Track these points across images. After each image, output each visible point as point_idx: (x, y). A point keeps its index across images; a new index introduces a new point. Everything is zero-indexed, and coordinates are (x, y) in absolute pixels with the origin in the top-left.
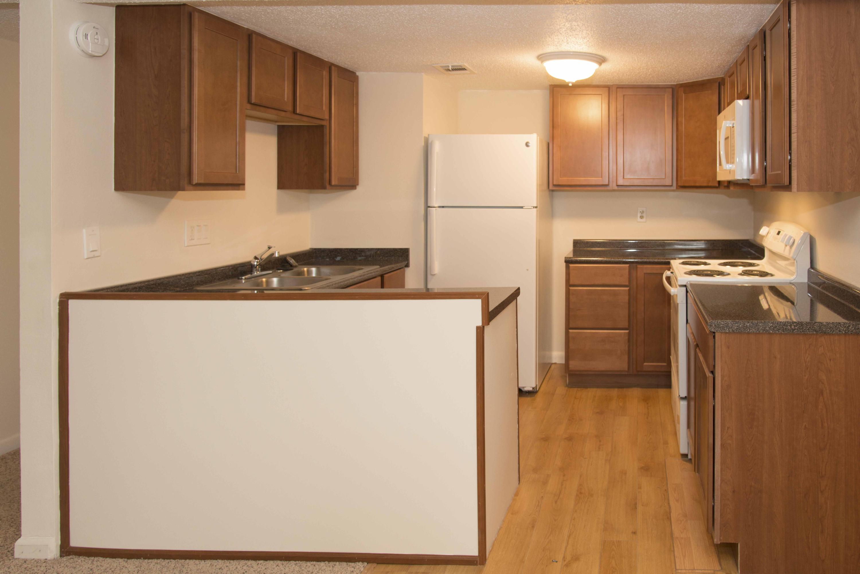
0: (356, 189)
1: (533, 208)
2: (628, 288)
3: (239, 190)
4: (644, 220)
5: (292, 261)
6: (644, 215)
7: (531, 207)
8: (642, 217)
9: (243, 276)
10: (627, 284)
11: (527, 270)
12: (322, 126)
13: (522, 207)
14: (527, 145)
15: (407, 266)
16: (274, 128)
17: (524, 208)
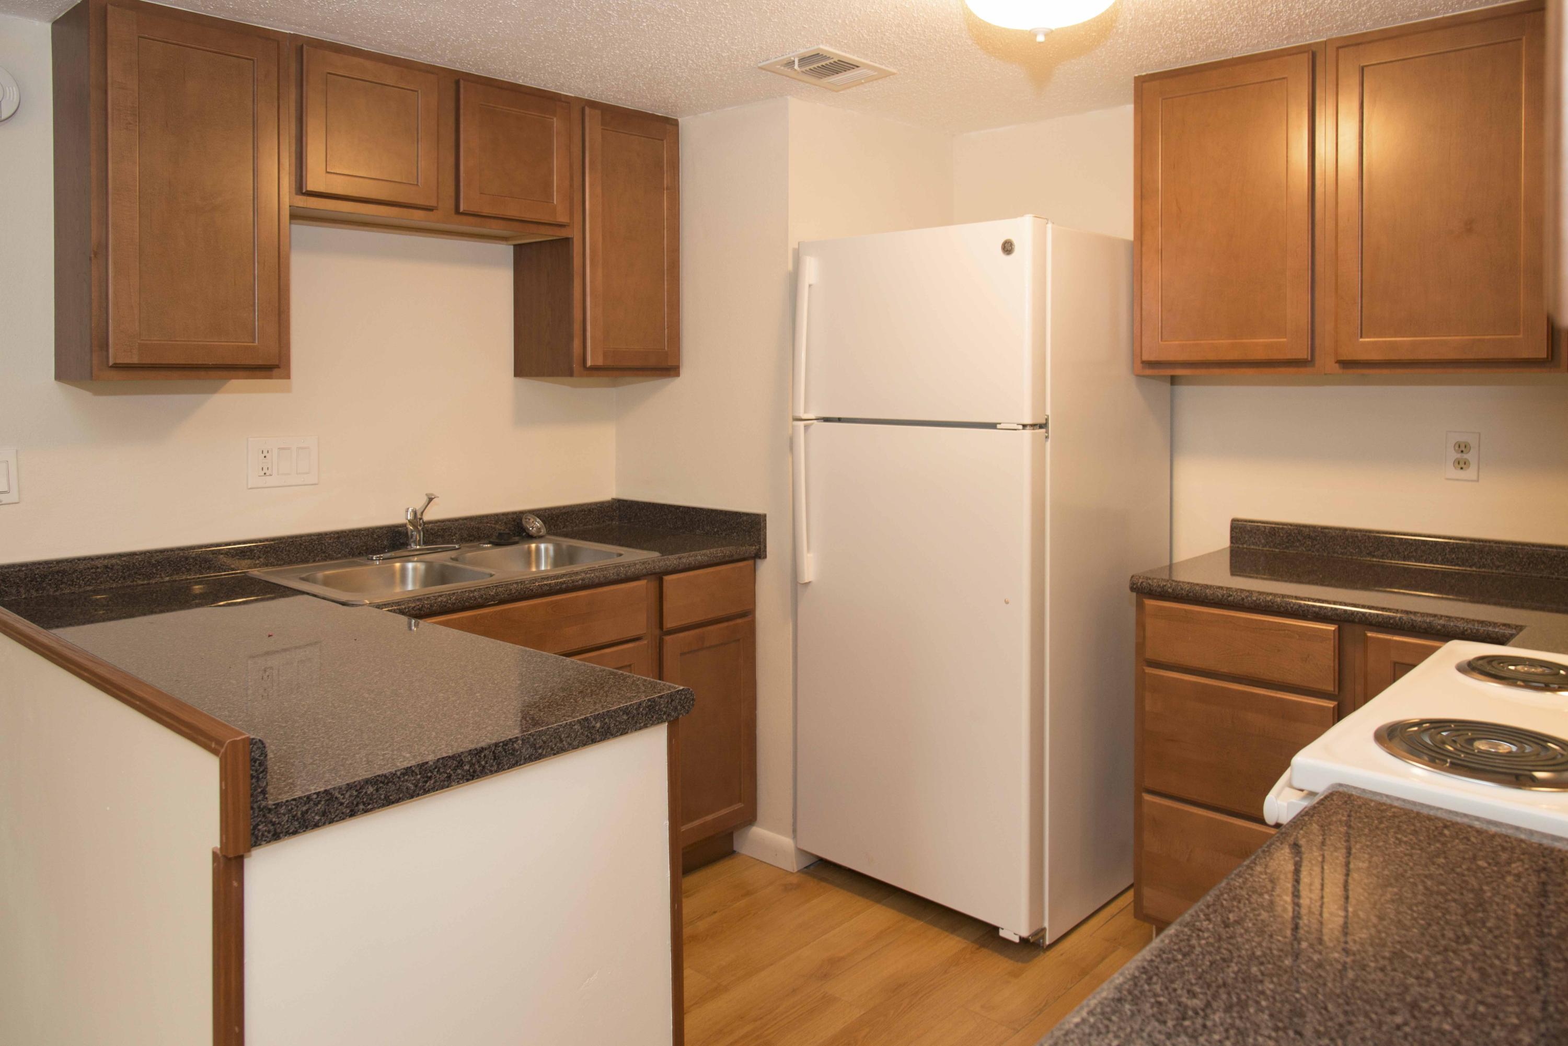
0: (677, 374)
1: (1021, 427)
2: (1336, 703)
3: (270, 378)
4: (1470, 473)
5: (535, 525)
6: (1470, 456)
7: (1015, 426)
8: (1461, 464)
9: (375, 555)
10: (1330, 687)
11: (1007, 603)
12: (567, 241)
13: (993, 426)
14: (1008, 248)
15: (760, 554)
16: (506, 251)
17: (999, 426)
